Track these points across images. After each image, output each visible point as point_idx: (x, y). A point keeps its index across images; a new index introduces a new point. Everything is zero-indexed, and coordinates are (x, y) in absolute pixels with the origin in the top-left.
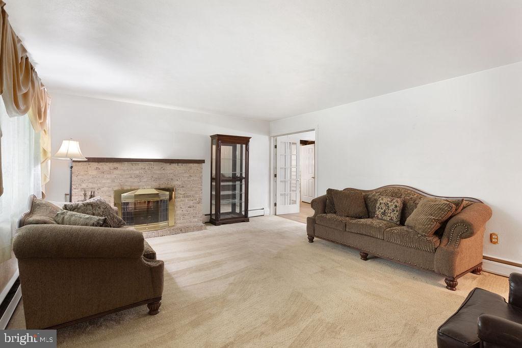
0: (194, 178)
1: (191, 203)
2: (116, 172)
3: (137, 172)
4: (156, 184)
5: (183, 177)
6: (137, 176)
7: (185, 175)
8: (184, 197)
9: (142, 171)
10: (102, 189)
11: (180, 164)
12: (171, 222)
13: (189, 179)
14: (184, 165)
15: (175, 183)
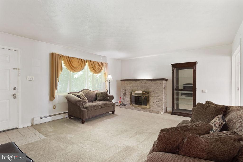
0: (159, 88)
1: (158, 100)
2: (132, 84)
3: (137, 84)
4: (143, 90)
5: (154, 87)
6: (137, 86)
7: (154, 86)
8: (154, 96)
9: (138, 84)
10: (128, 90)
11: (152, 81)
12: (148, 107)
13: (156, 88)
14: (154, 81)
15: (151, 90)
